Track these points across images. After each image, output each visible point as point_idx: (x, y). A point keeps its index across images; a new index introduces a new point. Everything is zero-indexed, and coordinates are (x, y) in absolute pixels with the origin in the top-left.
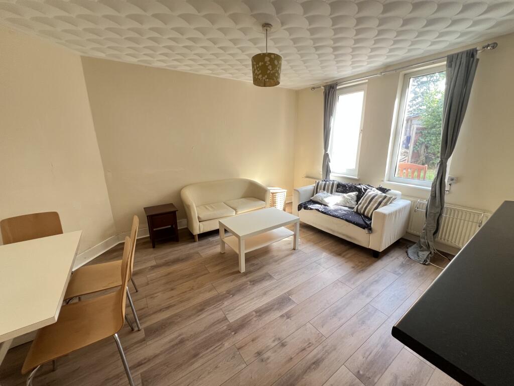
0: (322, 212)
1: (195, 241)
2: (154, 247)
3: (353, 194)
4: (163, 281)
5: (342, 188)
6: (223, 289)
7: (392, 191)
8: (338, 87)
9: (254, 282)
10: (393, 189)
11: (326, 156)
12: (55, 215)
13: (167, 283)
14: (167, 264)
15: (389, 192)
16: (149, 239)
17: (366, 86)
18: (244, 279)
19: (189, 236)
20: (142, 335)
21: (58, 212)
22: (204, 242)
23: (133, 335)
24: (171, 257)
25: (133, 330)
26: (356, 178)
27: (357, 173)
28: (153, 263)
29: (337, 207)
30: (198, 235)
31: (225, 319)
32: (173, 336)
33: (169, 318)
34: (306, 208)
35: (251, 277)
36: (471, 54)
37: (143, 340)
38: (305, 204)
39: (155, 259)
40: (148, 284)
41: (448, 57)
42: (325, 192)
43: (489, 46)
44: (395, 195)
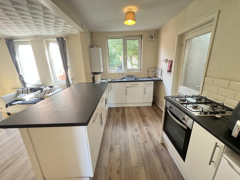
0: (22, 104)
5: (33, 90)
8: (14, 41)
10: (56, 86)
15: (54, 87)
26: (41, 84)
29: (31, 99)
34: (11, 105)
36: (62, 38)
41: (56, 38)
43: (66, 37)
44: (56, 88)
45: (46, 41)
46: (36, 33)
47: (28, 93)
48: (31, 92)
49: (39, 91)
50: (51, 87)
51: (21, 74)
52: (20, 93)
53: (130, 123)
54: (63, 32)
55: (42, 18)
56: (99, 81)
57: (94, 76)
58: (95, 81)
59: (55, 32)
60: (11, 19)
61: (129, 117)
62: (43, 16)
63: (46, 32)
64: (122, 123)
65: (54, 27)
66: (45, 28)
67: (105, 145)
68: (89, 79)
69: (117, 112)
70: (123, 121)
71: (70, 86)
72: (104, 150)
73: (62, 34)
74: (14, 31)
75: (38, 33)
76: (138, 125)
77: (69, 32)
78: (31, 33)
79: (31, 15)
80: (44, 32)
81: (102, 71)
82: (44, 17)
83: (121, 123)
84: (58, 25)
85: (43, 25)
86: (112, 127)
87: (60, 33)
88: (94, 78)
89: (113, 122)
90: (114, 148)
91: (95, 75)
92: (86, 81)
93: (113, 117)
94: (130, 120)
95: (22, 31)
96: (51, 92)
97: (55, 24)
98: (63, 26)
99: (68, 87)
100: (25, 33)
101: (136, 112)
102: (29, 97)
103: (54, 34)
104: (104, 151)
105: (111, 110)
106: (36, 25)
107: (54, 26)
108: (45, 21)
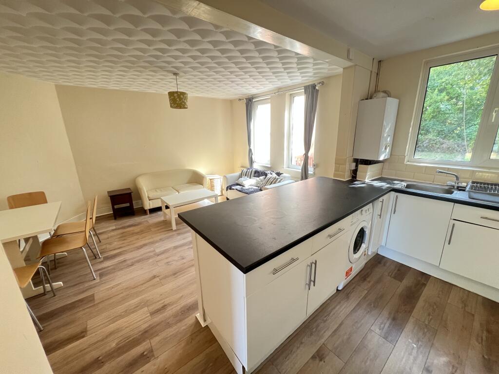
0: (239, 191)
1: (146, 215)
2: (115, 219)
3: (262, 178)
4: (119, 237)
5: (258, 174)
6: (158, 238)
7: (284, 175)
8: (254, 100)
9: (179, 234)
10: (286, 173)
11: (250, 150)
12: (42, 194)
13: (121, 237)
14: (124, 228)
15: (282, 175)
16: (113, 215)
17: (270, 100)
18: (174, 233)
19: (143, 212)
20: (102, 259)
21: (45, 192)
22: (154, 215)
23: (96, 260)
24: (128, 224)
25: (96, 258)
26: (269, 166)
27: (269, 163)
28: (114, 228)
29: (250, 187)
30: (149, 209)
31: (154, 251)
32: (120, 259)
33: (118, 253)
34: (230, 189)
35: (178, 232)
36: (314, 86)
37: (102, 261)
38: (230, 186)
39: (115, 225)
40: (108, 238)
41: (304, 87)
42: (246, 177)
43: (320, 83)
44: (285, 177)
45: (291, 94)
46: (277, 84)
47: (250, 178)
48: (254, 177)
49: (263, 177)
50: (279, 174)
51: (252, 147)
52: (243, 175)
53: (421, 334)
54: (315, 74)
55: (278, 60)
56: (367, 181)
57: (357, 166)
58: (357, 179)
59: (303, 77)
60: (246, 73)
61: (429, 315)
62: (278, 57)
63: (289, 80)
64: (392, 316)
65: (298, 70)
66: (286, 73)
67: (311, 334)
68: (341, 172)
69: (395, 278)
70: (397, 312)
71: (306, 178)
72: (303, 341)
73: (315, 77)
74: (253, 87)
75: (279, 84)
76: (450, 361)
77: (326, 71)
78: (271, 85)
79: (263, 61)
80: (287, 81)
81: (381, 158)
82: (281, 58)
83: (385, 313)
84: (304, 64)
85: (283, 70)
86: (354, 308)
87: (311, 77)
88: (355, 172)
89: (365, 297)
90: (327, 359)
91: (361, 167)
92: (335, 175)
93: (371, 283)
94: (426, 326)
95: (261, 85)
96: (275, 183)
97: (298, 64)
98: (312, 65)
99: (302, 179)
100: (264, 87)
101: (473, 315)
102: (249, 183)
103: (303, 80)
104: (302, 343)
105: (380, 263)
106: (274, 73)
107: (298, 68)
108: (283, 64)
